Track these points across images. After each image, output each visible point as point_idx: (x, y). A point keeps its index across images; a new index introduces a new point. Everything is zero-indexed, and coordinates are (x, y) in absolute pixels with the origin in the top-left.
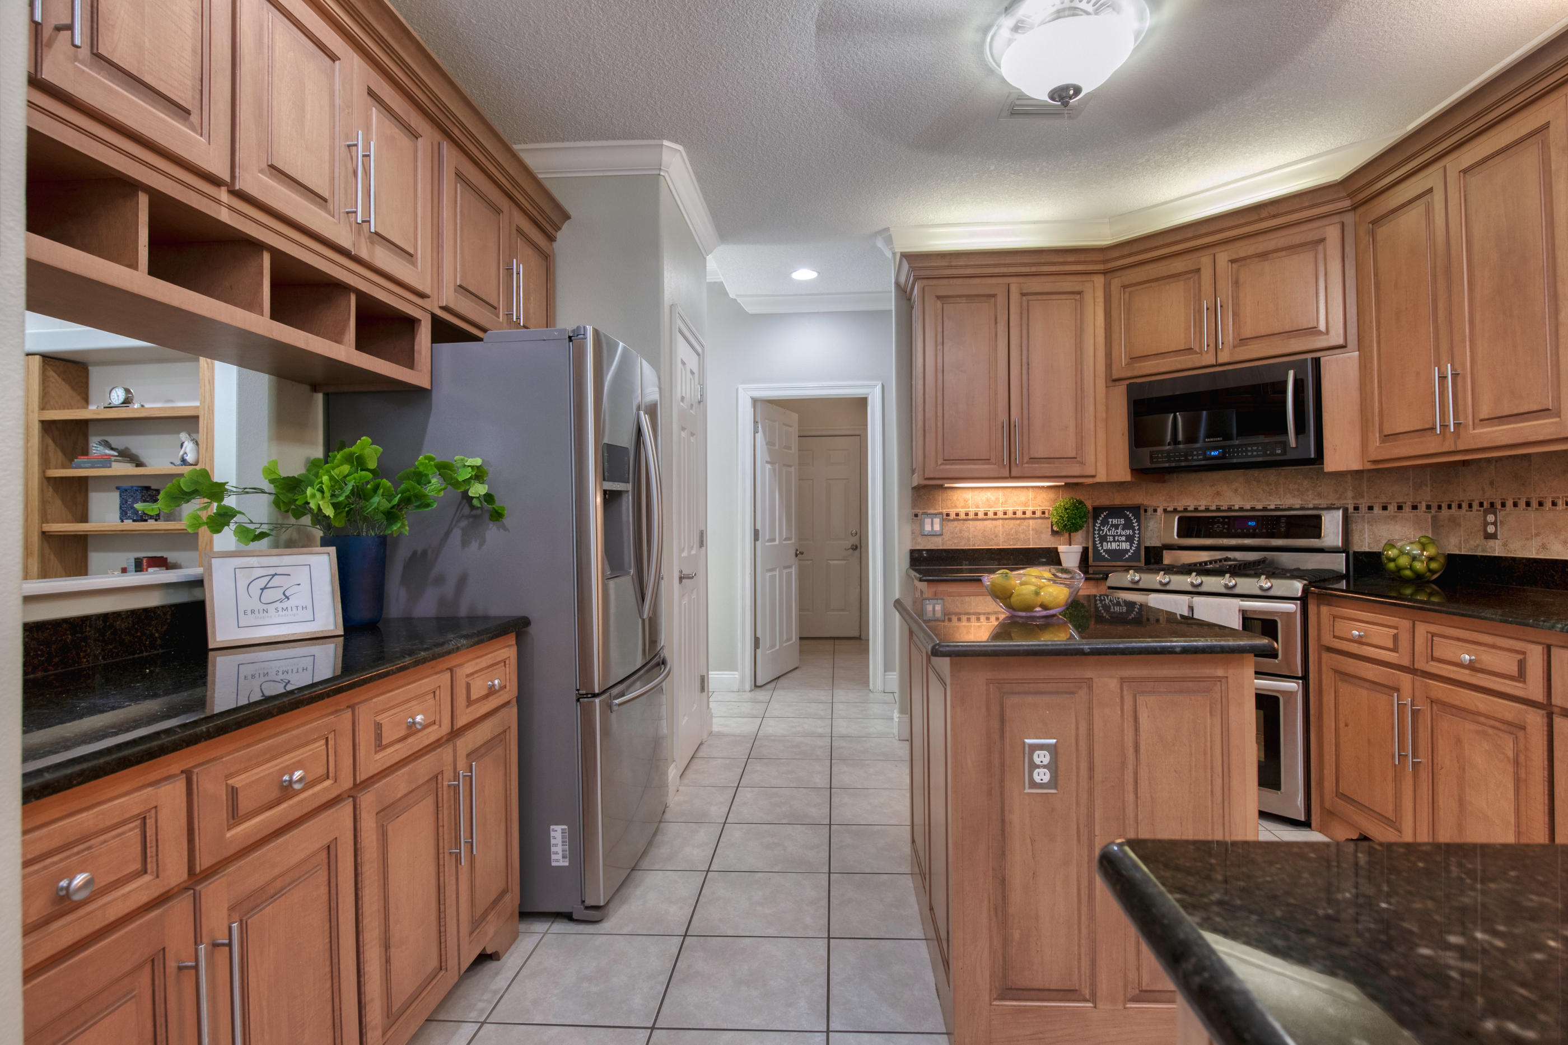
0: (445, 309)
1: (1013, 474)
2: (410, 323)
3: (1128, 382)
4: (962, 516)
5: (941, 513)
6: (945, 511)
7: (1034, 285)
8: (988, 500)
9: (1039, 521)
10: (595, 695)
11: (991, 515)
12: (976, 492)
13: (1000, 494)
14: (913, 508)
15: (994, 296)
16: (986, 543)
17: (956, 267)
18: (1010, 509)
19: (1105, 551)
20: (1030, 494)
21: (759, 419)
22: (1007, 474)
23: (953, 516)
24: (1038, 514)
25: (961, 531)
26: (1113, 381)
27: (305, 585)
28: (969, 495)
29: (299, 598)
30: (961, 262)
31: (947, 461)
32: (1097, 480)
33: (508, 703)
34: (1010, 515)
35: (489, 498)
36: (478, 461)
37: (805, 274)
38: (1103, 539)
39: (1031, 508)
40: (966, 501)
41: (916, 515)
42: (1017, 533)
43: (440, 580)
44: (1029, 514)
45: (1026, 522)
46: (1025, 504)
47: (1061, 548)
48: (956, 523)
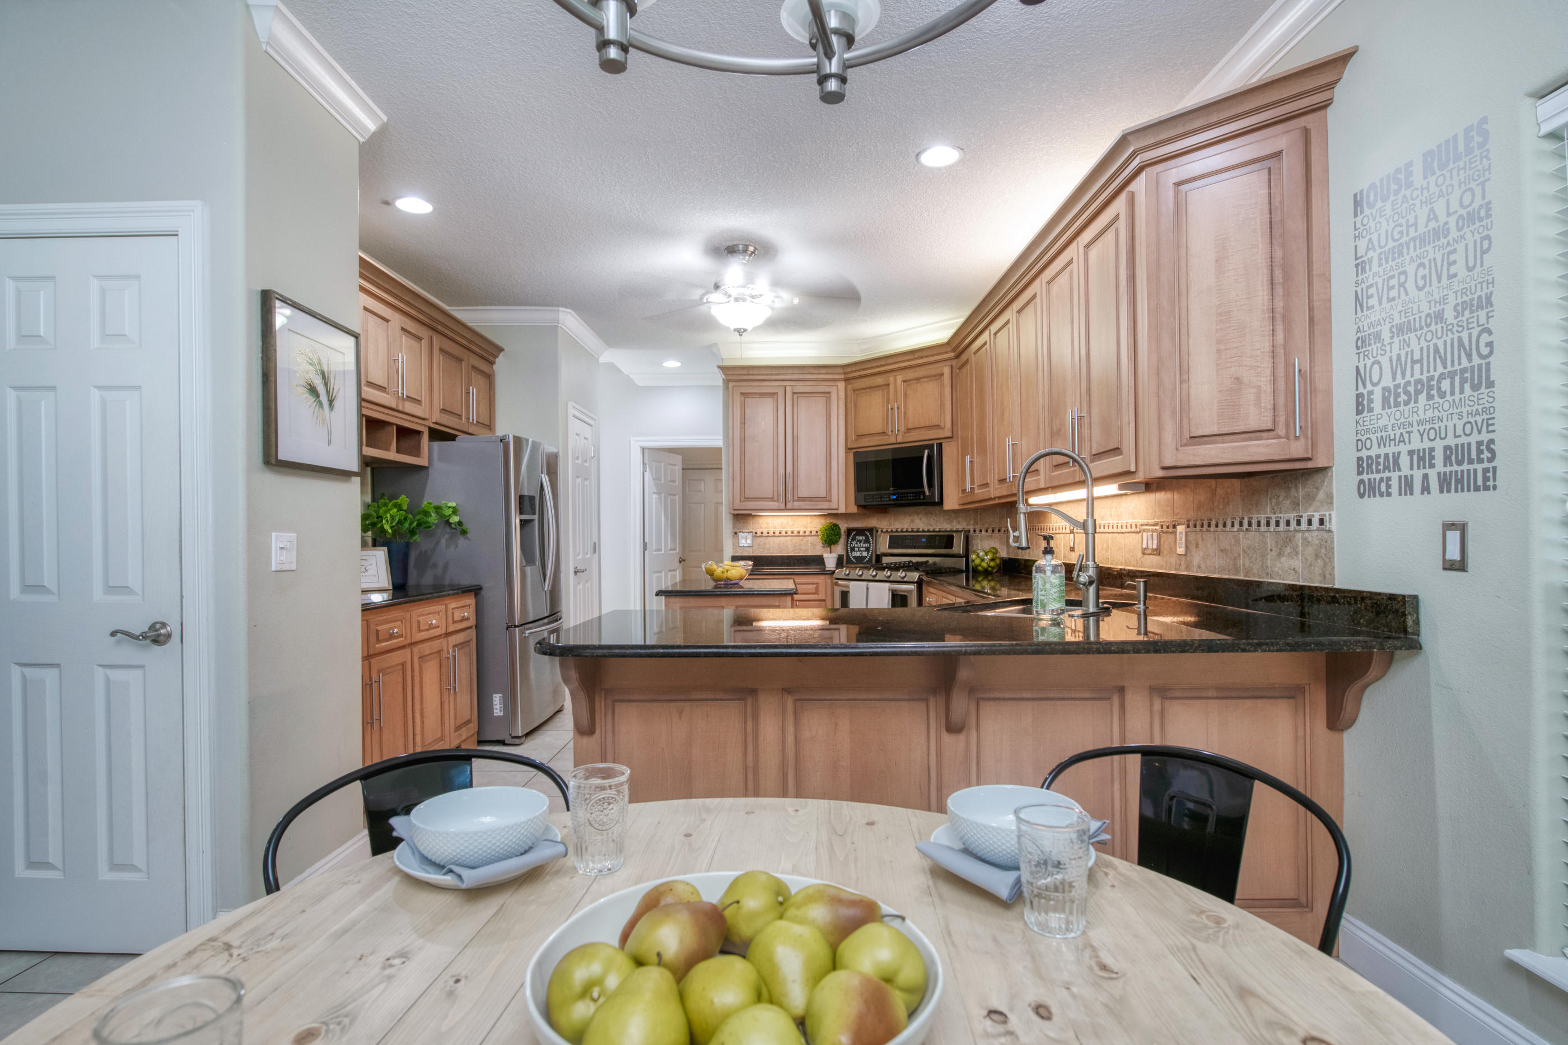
0: (436, 423)
1: (788, 507)
2: (419, 433)
3: (854, 451)
4: (765, 534)
5: (751, 532)
6: (754, 531)
7: (801, 387)
8: (782, 523)
9: (815, 538)
10: (516, 626)
11: (783, 533)
12: (774, 518)
13: (790, 519)
14: (734, 528)
15: (777, 393)
16: (781, 552)
17: (753, 374)
18: (796, 530)
19: (854, 557)
20: (809, 519)
21: (646, 462)
22: (783, 507)
23: (759, 534)
24: (814, 533)
25: (764, 544)
26: (848, 449)
27: (374, 565)
28: (770, 520)
29: (372, 571)
30: (755, 372)
31: (747, 499)
32: (839, 511)
33: (470, 627)
34: (796, 533)
35: (460, 523)
36: (454, 504)
37: (672, 364)
38: (853, 549)
39: (810, 529)
40: (768, 524)
41: (736, 533)
42: (800, 545)
43: (435, 566)
44: (808, 533)
45: (806, 539)
46: (805, 527)
47: (825, 555)
48: (761, 539)
